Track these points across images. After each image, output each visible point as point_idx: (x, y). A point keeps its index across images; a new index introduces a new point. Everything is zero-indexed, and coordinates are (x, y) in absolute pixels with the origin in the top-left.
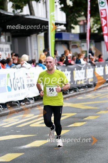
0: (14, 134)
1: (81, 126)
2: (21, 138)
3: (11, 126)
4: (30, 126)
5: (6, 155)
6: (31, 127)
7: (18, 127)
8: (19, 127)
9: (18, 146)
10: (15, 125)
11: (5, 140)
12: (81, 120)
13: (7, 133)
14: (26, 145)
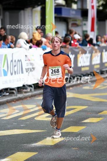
0: (19, 129)
1: (98, 122)
2: (28, 133)
3: (12, 118)
4: (35, 120)
5: (16, 153)
6: (37, 120)
7: (21, 120)
8: (23, 120)
9: (27, 143)
10: (17, 117)
11: (9, 136)
12: (96, 114)
13: (9, 126)
14: (37, 142)
